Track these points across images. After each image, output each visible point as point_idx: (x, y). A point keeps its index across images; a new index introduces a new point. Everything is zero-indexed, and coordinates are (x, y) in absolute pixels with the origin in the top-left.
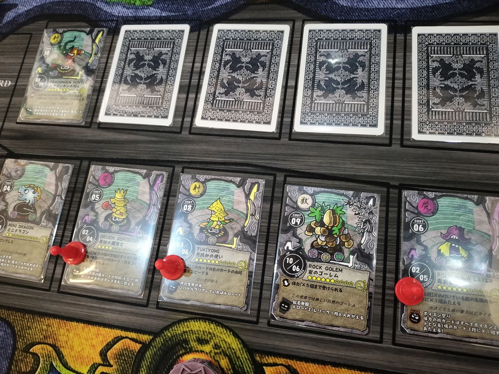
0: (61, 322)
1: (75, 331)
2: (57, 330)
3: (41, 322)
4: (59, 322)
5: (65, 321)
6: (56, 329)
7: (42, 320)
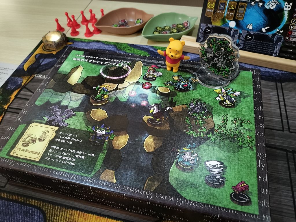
0: (81, 213)
1: (90, 220)
2: (77, 219)
3: (66, 212)
4: (80, 213)
5: (84, 213)
6: (76, 217)
7: (67, 210)
